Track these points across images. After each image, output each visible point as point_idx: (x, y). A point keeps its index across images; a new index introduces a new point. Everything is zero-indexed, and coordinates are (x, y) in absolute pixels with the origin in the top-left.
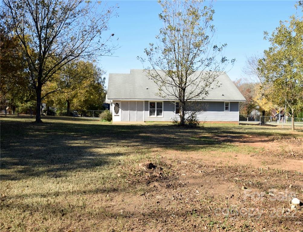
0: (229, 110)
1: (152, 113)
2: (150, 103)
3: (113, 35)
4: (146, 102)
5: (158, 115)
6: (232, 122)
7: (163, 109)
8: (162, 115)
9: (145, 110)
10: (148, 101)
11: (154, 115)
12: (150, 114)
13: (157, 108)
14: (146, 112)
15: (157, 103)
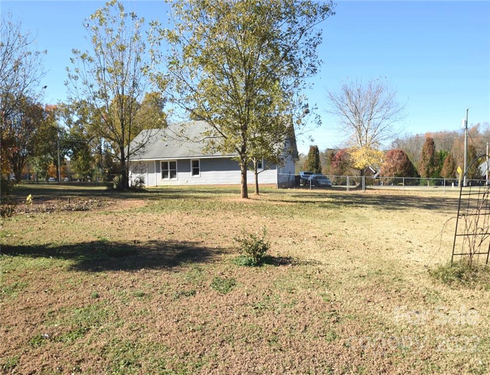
0: (263, 167)
1: (164, 175)
2: (162, 163)
3: (46, 87)
4: (158, 162)
5: (171, 177)
6: (267, 184)
7: (177, 170)
8: (176, 177)
9: (157, 172)
10: (159, 161)
11: (167, 177)
12: (163, 177)
13: (170, 169)
14: (158, 174)
15: (170, 162)
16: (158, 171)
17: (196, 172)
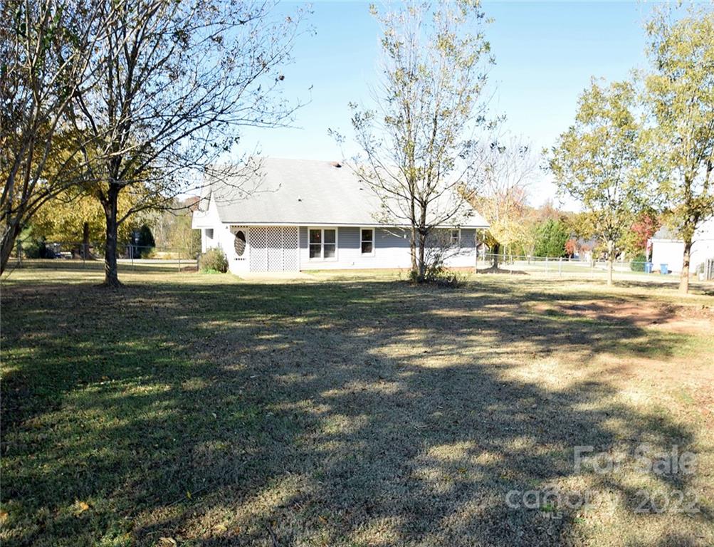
1: (314, 252)
4: (303, 229)
5: (326, 256)
7: (336, 243)
8: (334, 256)
9: (300, 247)
10: (306, 227)
11: (319, 256)
12: (312, 255)
13: (325, 242)
14: (303, 250)
15: (325, 231)
16: (303, 246)
17: (366, 248)
